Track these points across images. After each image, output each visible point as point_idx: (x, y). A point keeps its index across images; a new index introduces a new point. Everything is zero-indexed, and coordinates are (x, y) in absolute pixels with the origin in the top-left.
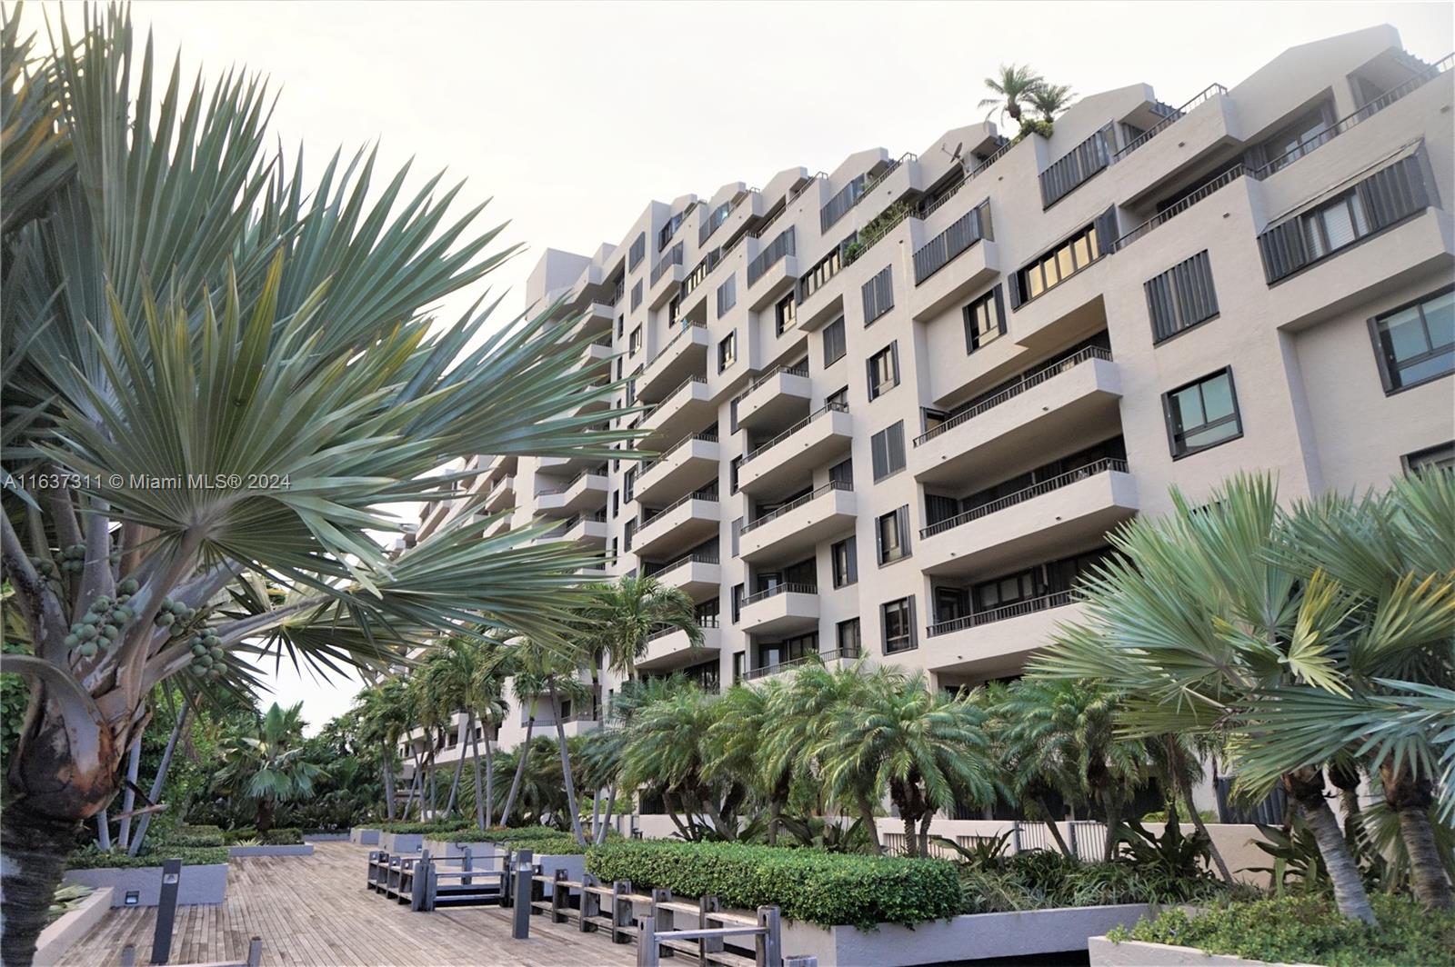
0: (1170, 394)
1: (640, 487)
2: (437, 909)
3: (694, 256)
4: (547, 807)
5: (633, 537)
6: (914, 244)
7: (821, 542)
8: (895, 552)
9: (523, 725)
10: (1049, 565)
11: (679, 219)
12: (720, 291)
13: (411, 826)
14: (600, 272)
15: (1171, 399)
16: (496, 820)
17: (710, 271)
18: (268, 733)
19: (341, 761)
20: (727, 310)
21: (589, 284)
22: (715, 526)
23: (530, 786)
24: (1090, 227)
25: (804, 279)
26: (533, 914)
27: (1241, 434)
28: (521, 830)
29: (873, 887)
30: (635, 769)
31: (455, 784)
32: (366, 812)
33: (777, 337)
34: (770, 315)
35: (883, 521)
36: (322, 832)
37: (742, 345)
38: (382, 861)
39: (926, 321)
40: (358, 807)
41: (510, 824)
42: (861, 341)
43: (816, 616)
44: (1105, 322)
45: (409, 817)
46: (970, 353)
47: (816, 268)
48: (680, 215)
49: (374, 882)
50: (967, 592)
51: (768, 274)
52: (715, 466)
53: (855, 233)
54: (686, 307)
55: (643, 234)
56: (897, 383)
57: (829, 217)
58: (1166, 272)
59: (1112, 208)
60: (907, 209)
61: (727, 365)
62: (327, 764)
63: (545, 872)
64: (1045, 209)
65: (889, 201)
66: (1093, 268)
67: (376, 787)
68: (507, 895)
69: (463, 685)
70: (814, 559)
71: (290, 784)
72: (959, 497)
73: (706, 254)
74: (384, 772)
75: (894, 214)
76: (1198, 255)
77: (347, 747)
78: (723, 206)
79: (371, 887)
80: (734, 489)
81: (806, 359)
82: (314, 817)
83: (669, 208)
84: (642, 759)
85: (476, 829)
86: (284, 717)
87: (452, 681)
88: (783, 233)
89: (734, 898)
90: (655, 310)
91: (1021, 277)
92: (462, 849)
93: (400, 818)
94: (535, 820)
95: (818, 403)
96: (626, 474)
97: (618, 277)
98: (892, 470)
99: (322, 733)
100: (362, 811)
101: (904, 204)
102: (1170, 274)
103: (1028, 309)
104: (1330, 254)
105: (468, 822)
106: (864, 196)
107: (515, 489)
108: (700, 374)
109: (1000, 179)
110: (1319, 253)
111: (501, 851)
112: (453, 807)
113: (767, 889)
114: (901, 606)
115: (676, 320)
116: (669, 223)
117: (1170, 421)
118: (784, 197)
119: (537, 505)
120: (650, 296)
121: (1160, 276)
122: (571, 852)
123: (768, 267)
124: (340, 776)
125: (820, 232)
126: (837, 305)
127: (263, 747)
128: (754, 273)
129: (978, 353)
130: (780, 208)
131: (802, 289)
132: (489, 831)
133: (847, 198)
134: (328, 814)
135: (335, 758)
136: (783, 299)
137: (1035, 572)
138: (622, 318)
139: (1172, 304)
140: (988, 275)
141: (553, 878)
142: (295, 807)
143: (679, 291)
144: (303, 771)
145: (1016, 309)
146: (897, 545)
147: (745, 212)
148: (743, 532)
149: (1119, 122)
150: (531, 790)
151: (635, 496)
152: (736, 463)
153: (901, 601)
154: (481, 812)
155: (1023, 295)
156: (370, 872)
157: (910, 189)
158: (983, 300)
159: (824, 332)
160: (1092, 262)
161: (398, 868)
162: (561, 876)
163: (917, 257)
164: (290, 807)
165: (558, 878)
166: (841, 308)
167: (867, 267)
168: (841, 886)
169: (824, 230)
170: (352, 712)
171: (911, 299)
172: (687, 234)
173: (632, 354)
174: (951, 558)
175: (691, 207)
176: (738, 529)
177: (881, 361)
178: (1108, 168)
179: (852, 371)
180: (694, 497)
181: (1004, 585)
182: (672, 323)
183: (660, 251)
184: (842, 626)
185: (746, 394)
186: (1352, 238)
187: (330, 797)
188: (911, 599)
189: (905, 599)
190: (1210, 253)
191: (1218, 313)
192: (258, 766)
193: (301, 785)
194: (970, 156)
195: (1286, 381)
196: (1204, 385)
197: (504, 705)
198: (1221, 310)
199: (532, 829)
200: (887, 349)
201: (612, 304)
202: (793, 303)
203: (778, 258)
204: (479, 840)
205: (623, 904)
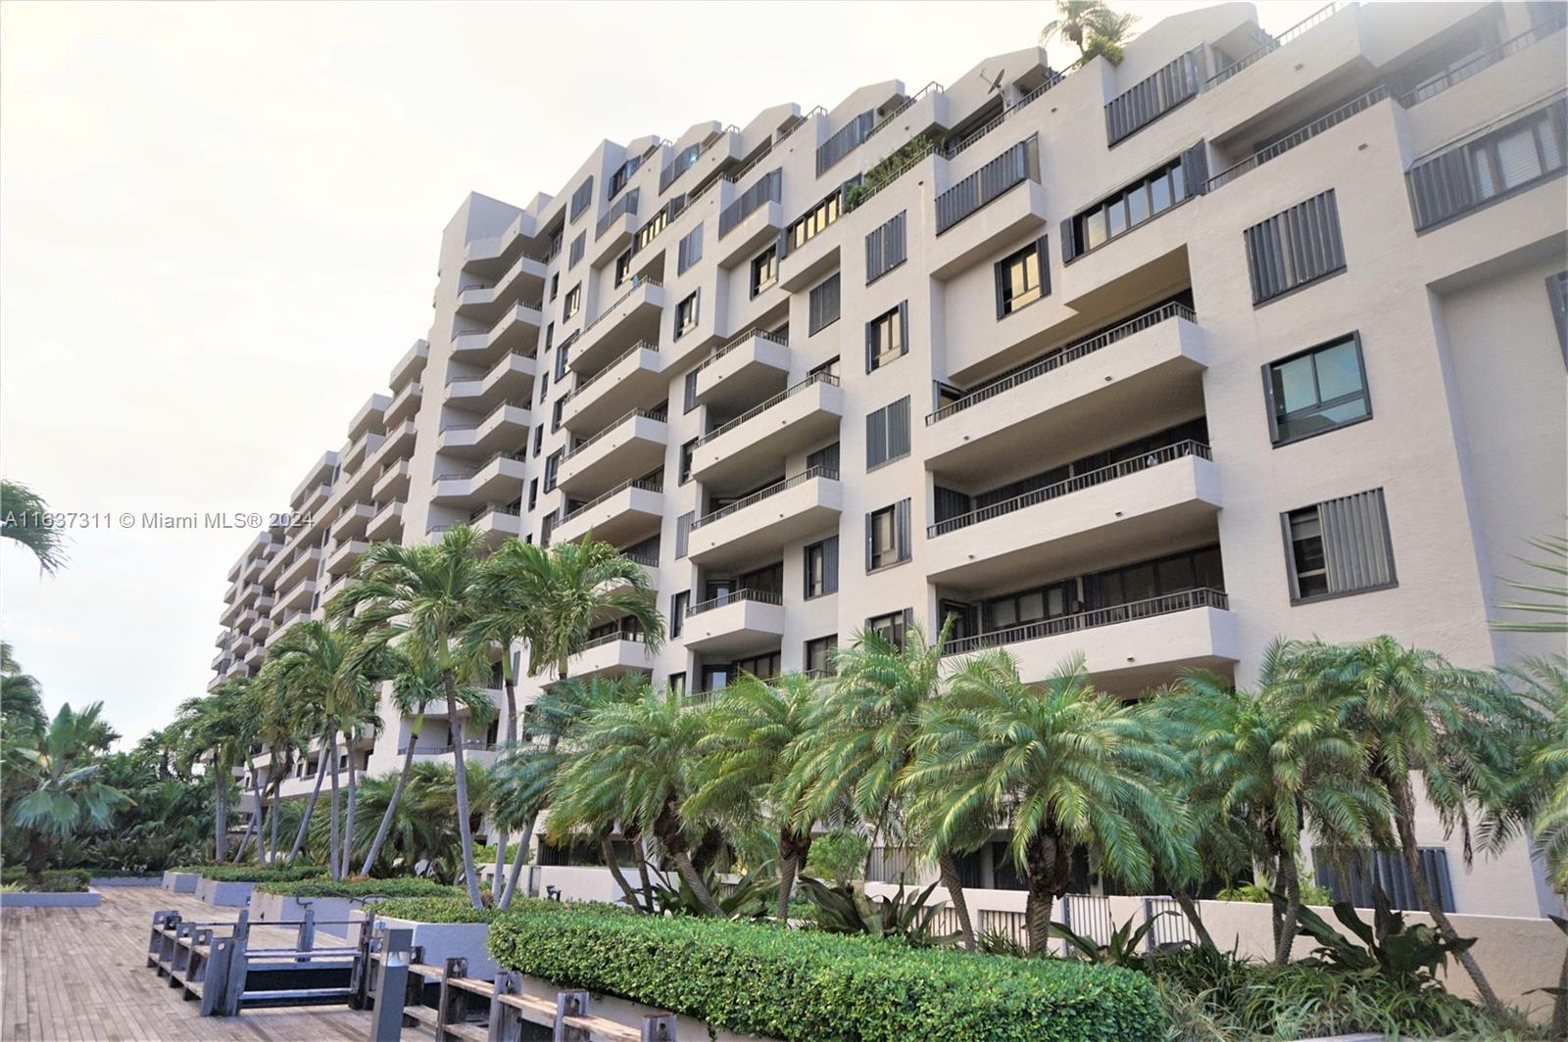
0: (1274, 365)
1: (566, 472)
2: (244, 1011)
3: (652, 203)
4: (424, 854)
5: (553, 532)
6: (937, 186)
7: (792, 542)
8: (889, 556)
9: (400, 752)
10: (1086, 578)
11: (636, 163)
12: (683, 244)
13: (240, 871)
14: (534, 222)
15: (1273, 372)
16: (355, 867)
17: (672, 220)
18: (53, 743)
19: (159, 785)
20: (691, 265)
21: (520, 235)
22: (656, 522)
23: (403, 823)
24: (1174, 163)
25: (791, 229)
26: (404, 1026)
27: (1369, 416)
28: (388, 883)
29: (1045, 1020)
30: (579, 800)
31: (305, 819)
32: (189, 851)
33: (751, 299)
34: (745, 273)
35: (875, 517)
36: (127, 875)
37: (706, 308)
38: (168, 928)
39: (946, 278)
40: (176, 846)
41: (374, 873)
42: (859, 301)
43: (779, 632)
44: (1188, 279)
45: (243, 859)
46: (1000, 317)
47: (808, 215)
48: (638, 158)
49: (156, 957)
50: (975, 609)
51: (745, 223)
52: (661, 450)
53: (860, 175)
54: (637, 263)
55: (591, 179)
56: (904, 351)
57: (827, 157)
58: (1276, 217)
59: (1201, 143)
60: (929, 146)
61: (684, 331)
62: (140, 789)
63: (426, 958)
64: (1111, 146)
65: (906, 138)
66: (1177, 211)
67: (204, 820)
68: (362, 990)
69: (323, 689)
70: (781, 564)
71: (77, 811)
72: (972, 494)
73: (667, 200)
74: (215, 804)
75: (913, 151)
76: (1321, 195)
77: (170, 768)
78: (692, 147)
79: (152, 964)
80: (684, 479)
81: (787, 326)
82: (116, 855)
83: (624, 150)
84: (590, 786)
85: (326, 881)
86: (75, 723)
87: (310, 681)
88: (768, 175)
89: (763, 1022)
90: (599, 267)
91: (1078, 224)
92: (306, 905)
93: (232, 861)
94: (407, 869)
95: (797, 375)
96: (548, 458)
97: (555, 230)
98: (892, 456)
99: (139, 750)
100: (184, 849)
101: (927, 140)
102: (1281, 219)
103: (1083, 263)
104: (1503, 194)
105: (319, 868)
106: (871, 134)
107: (410, 473)
108: (652, 340)
109: (1054, 110)
110: (1488, 191)
111: (359, 914)
112: (302, 849)
113: (834, 1014)
114: (893, 622)
115: (623, 280)
116: (624, 167)
117: (1272, 399)
118: (770, 137)
119: (434, 491)
120: (593, 251)
121: (1268, 221)
122: (463, 919)
123: (746, 214)
124: (157, 805)
125: (815, 175)
126: (833, 259)
127: (44, 762)
128: (728, 223)
129: (1010, 319)
130: (765, 148)
131: (787, 239)
132: (344, 882)
133: (852, 135)
134: (135, 851)
135: (153, 781)
136: (761, 254)
137: (1067, 587)
138: (556, 278)
139: (1281, 256)
140: (1032, 224)
141: (442, 971)
142: (93, 842)
143: (631, 246)
144: (98, 795)
145: (1068, 262)
146: (892, 546)
147: (720, 153)
148: (694, 528)
149: (1211, 46)
150: (404, 828)
151: (558, 483)
152: (687, 448)
153: (893, 616)
154: (335, 856)
155: (1077, 246)
156: (152, 943)
157: (935, 124)
158: (1021, 256)
159: (811, 293)
160: (1175, 205)
161: (187, 941)
162: (456, 969)
163: (941, 202)
164: (86, 841)
165: (450, 974)
166: (837, 263)
167: (874, 213)
168: (991, 1018)
169: (820, 172)
170: (177, 723)
171: (928, 251)
172: (645, 180)
173: (567, 317)
174: (968, 561)
175: (652, 150)
176: (686, 523)
177: (884, 326)
178: (1198, 96)
179: (847, 337)
180: (634, 484)
181: (1025, 601)
182: (618, 283)
183: (610, 200)
184: (811, 645)
185: (707, 364)
186: (1537, 172)
187: (141, 830)
188: (907, 613)
189: (899, 613)
190: (1337, 193)
191: (1345, 266)
192: (35, 786)
193: (93, 813)
194: (1012, 88)
195: (1436, 349)
196: (1319, 356)
197: (376, 721)
198: (1348, 263)
199: (405, 881)
200: (894, 311)
201: (546, 261)
202: (774, 261)
203: (760, 203)
204: (329, 894)
205: (573, 1034)
